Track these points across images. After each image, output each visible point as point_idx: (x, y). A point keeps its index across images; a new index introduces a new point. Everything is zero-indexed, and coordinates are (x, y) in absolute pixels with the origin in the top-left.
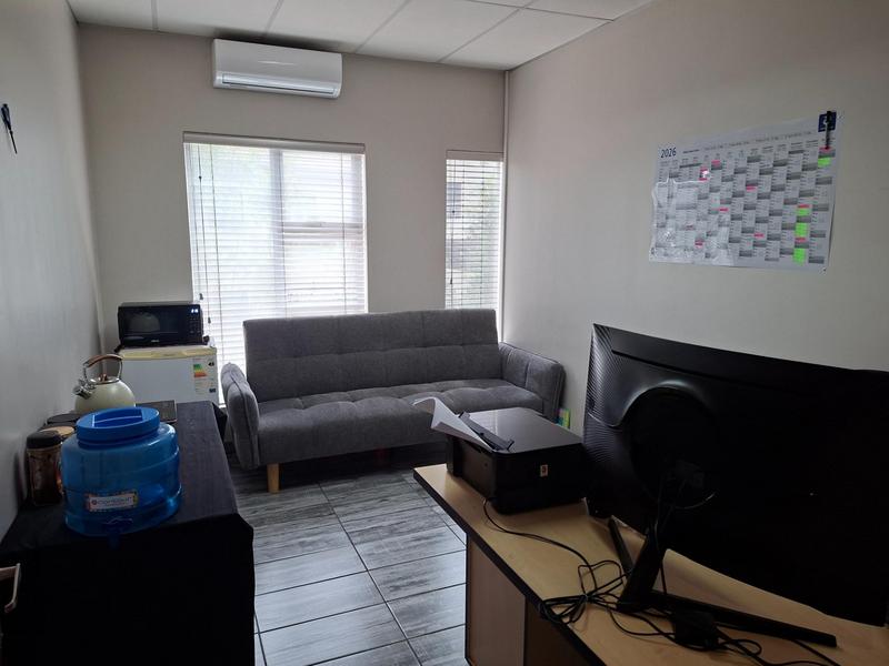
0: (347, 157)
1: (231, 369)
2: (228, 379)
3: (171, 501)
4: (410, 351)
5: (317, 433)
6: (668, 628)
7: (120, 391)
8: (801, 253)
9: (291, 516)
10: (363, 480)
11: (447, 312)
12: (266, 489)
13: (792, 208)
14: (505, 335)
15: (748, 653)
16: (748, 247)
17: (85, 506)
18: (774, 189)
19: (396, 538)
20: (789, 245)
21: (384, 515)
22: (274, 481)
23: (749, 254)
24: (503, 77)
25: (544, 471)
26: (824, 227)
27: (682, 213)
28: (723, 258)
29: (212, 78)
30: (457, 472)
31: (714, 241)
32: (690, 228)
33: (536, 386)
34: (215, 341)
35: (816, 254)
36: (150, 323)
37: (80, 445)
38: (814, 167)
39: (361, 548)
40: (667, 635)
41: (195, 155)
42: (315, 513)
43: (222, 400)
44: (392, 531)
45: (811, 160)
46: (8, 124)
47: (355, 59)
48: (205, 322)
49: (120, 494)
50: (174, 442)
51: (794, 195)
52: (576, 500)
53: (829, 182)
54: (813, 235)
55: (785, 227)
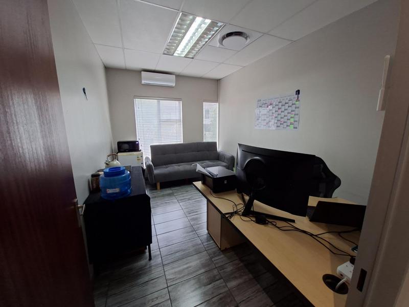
0: (177, 102)
1: (147, 158)
2: (146, 161)
3: (129, 191)
4: (194, 153)
5: (170, 175)
6: (254, 219)
7: (116, 163)
8: (292, 126)
9: (163, 196)
10: (182, 187)
11: (204, 143)
12: (156, 189)
13: (290, 114)
14: (219, 149)
15: (273, 224)
16: (279, 125)
17: (106, 191)
18: (285, 110)
19: (190, 201)
20: (289, 124)
21: (187, 195)
22: (159, 187)
23: (279, 126)
24: (218, 81)
25: (225, 182)
26: (297, 119)
27: (263, 116)
28: (274, 128)
29: (141, 82)
30: (204, 183)
31: (270, 123)
32: (264, 120)
33: (227, 162)
34: (143, 151)
35: (295, 126)
36: (126, 146)
37: (105, 176)
38: (295, 104)
39: (181, 204)
40: (254, 221)
41: (137, 102)
42: (169, 195)
43: (145, 166)
44: (189, 199)
45: (294, 102)
46: (85, 93)
47: (179, 76)
48: (140, 146)
49: (115, 188)
50: (129, 175)
51: (290, 111)
52: (234, 189)
53: (298, 108)
54: (295, 121)
55: (288, 119)
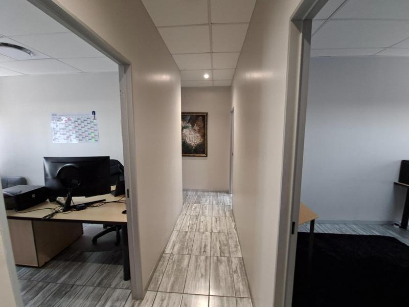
8: (93, 139)
13: (90, 130)
18: (85, 126)
20: (90, 138)
23: (82, 140)
25: (33, 196)
27: (61, 130)
31: (72, 137)
32: (64, 134)
35: (96, 140)
38: (93, 122)
51: (89, 127)
53: (96, 125)
54: (95, 136)
55: (89, 134)
